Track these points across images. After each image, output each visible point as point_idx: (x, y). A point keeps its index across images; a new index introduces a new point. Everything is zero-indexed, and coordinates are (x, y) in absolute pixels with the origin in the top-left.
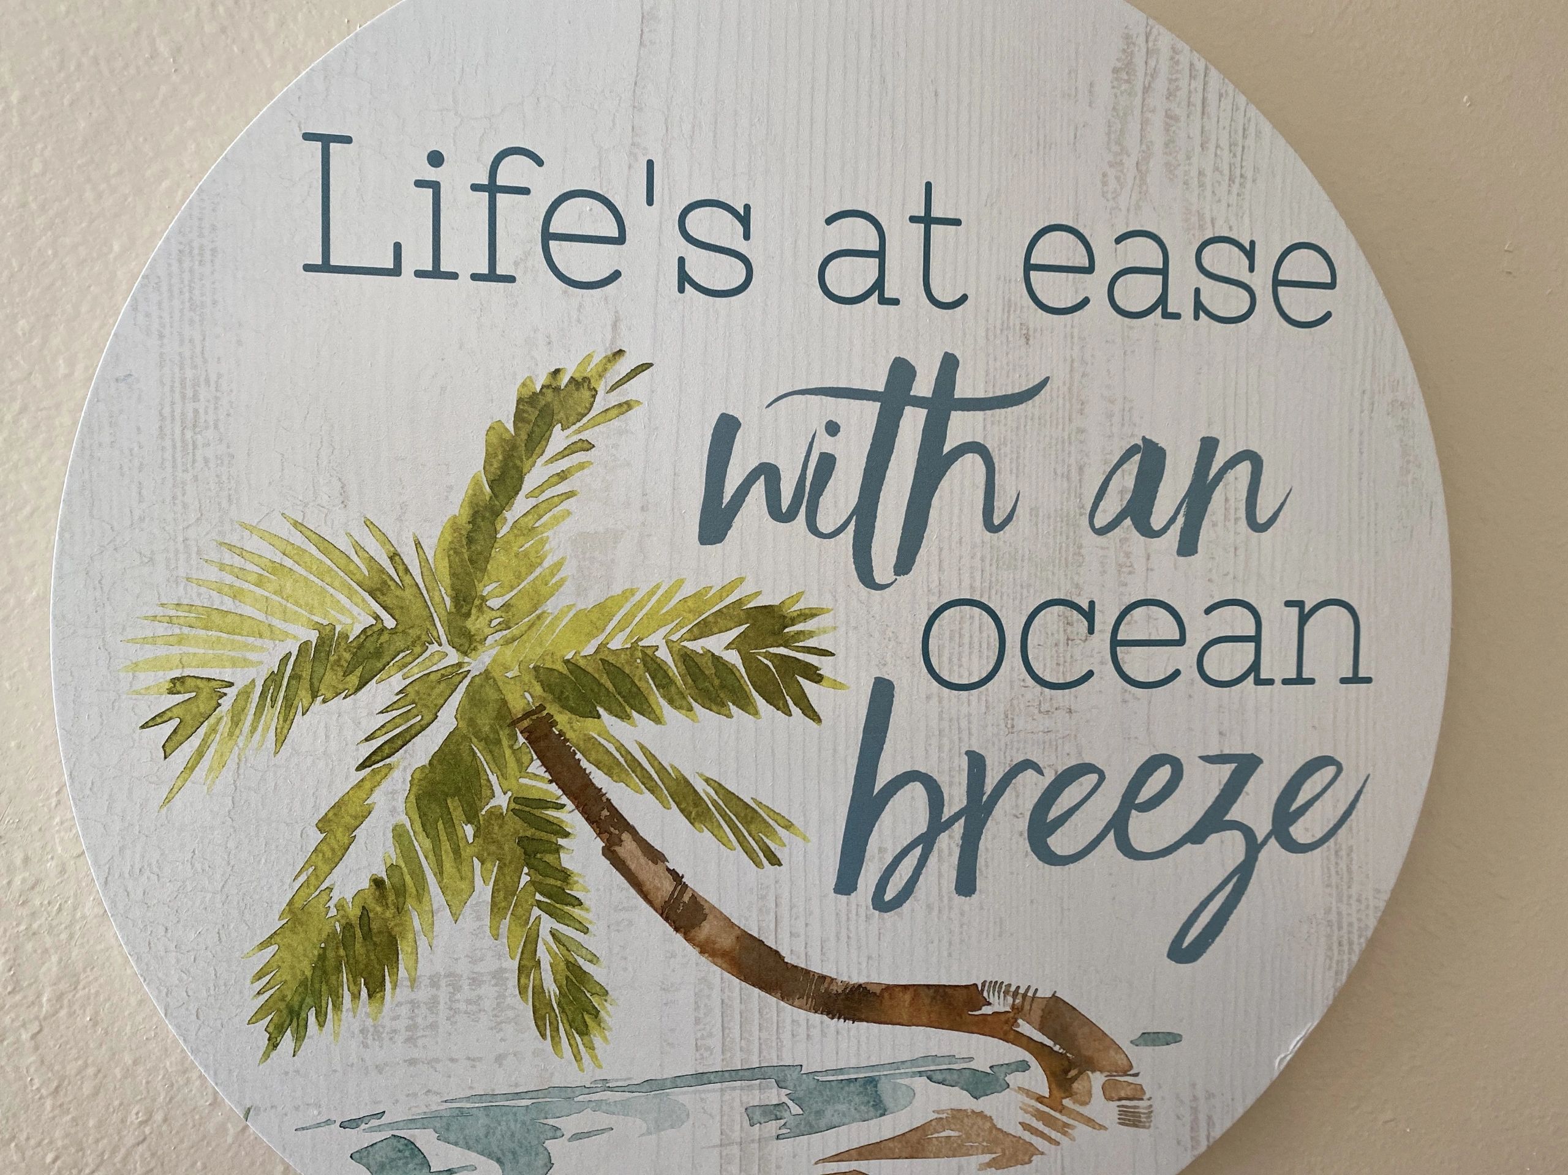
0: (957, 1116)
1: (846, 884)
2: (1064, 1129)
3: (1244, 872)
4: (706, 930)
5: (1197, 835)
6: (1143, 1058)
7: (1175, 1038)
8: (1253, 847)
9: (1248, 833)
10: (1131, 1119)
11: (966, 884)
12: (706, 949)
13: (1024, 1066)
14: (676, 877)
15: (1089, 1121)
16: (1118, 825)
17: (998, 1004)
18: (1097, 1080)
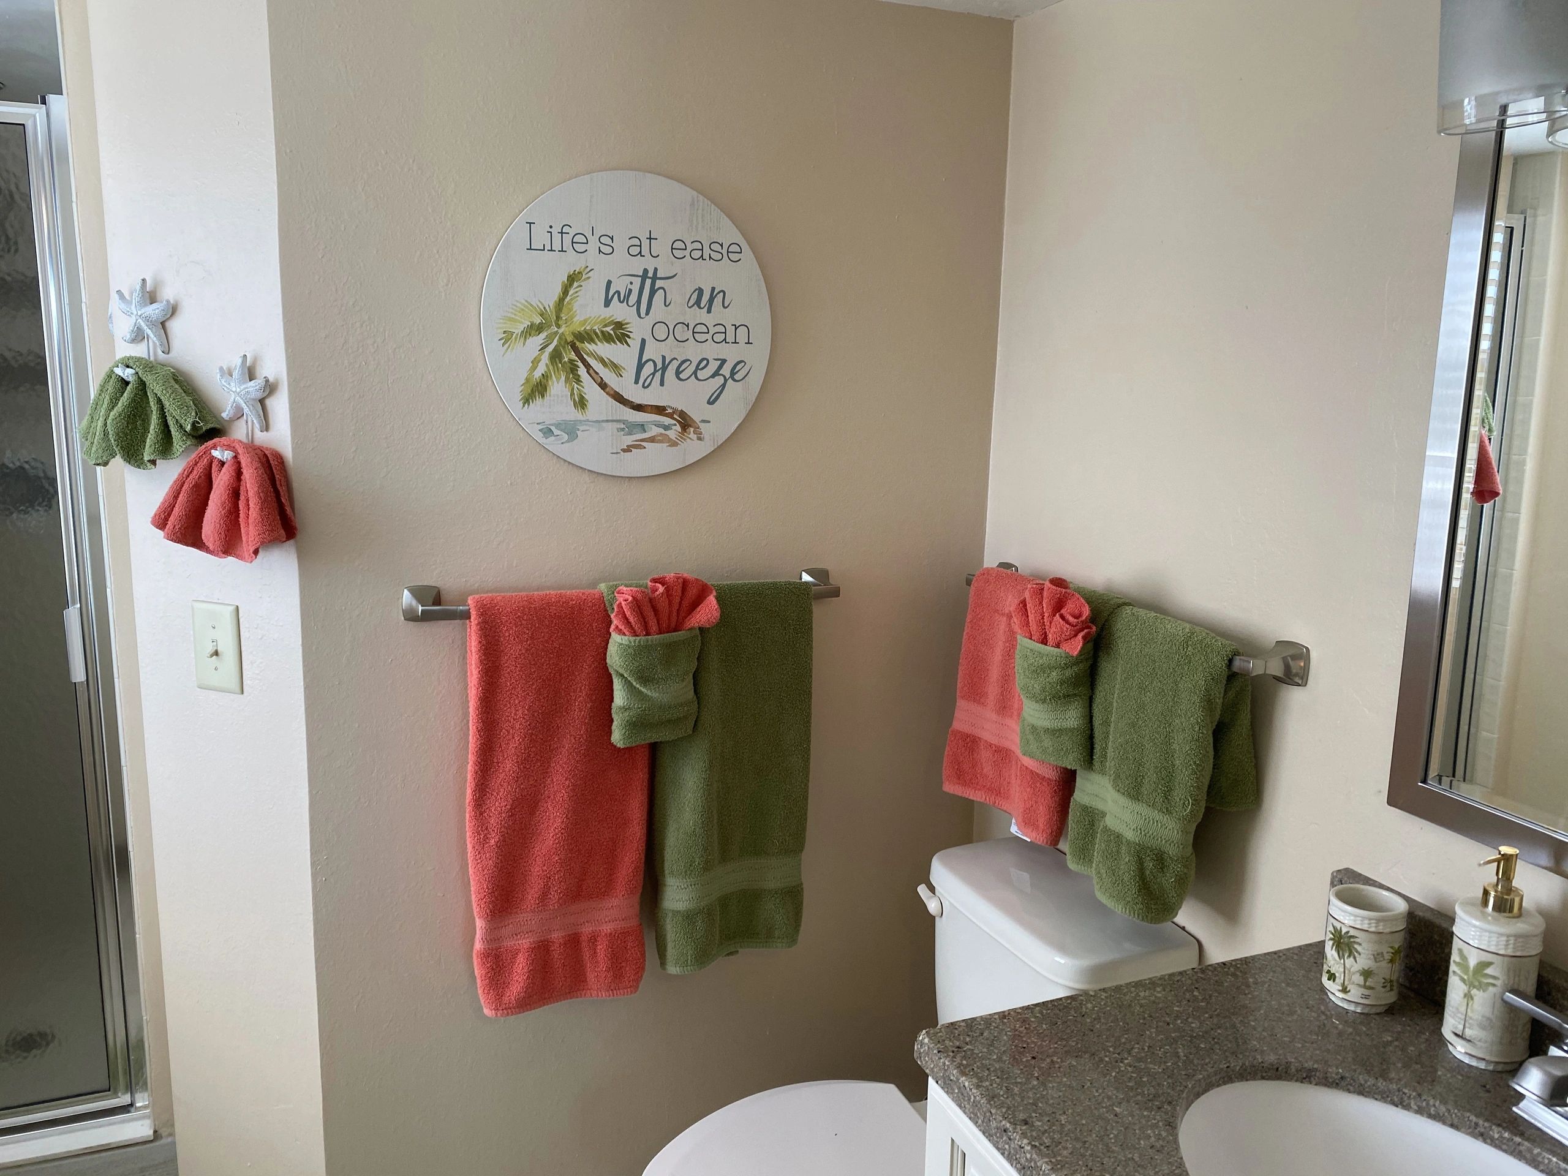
0: (661, 434)
1: (636, 382)
2: (685, 440)
3: (724, 386)
4: (608, 389)
5: (713, 376)
6: (702, 425)
7: (709, 422)
8: (726, 380)
9: (725, 377)
10: (699, 439)
11: (662, 384)
12: (607, 394)
13: (675, 425)
14: (601, 378)
15: (690, 438)
16: (695, 373)
17: (670, 411)
18: (692, 430)
